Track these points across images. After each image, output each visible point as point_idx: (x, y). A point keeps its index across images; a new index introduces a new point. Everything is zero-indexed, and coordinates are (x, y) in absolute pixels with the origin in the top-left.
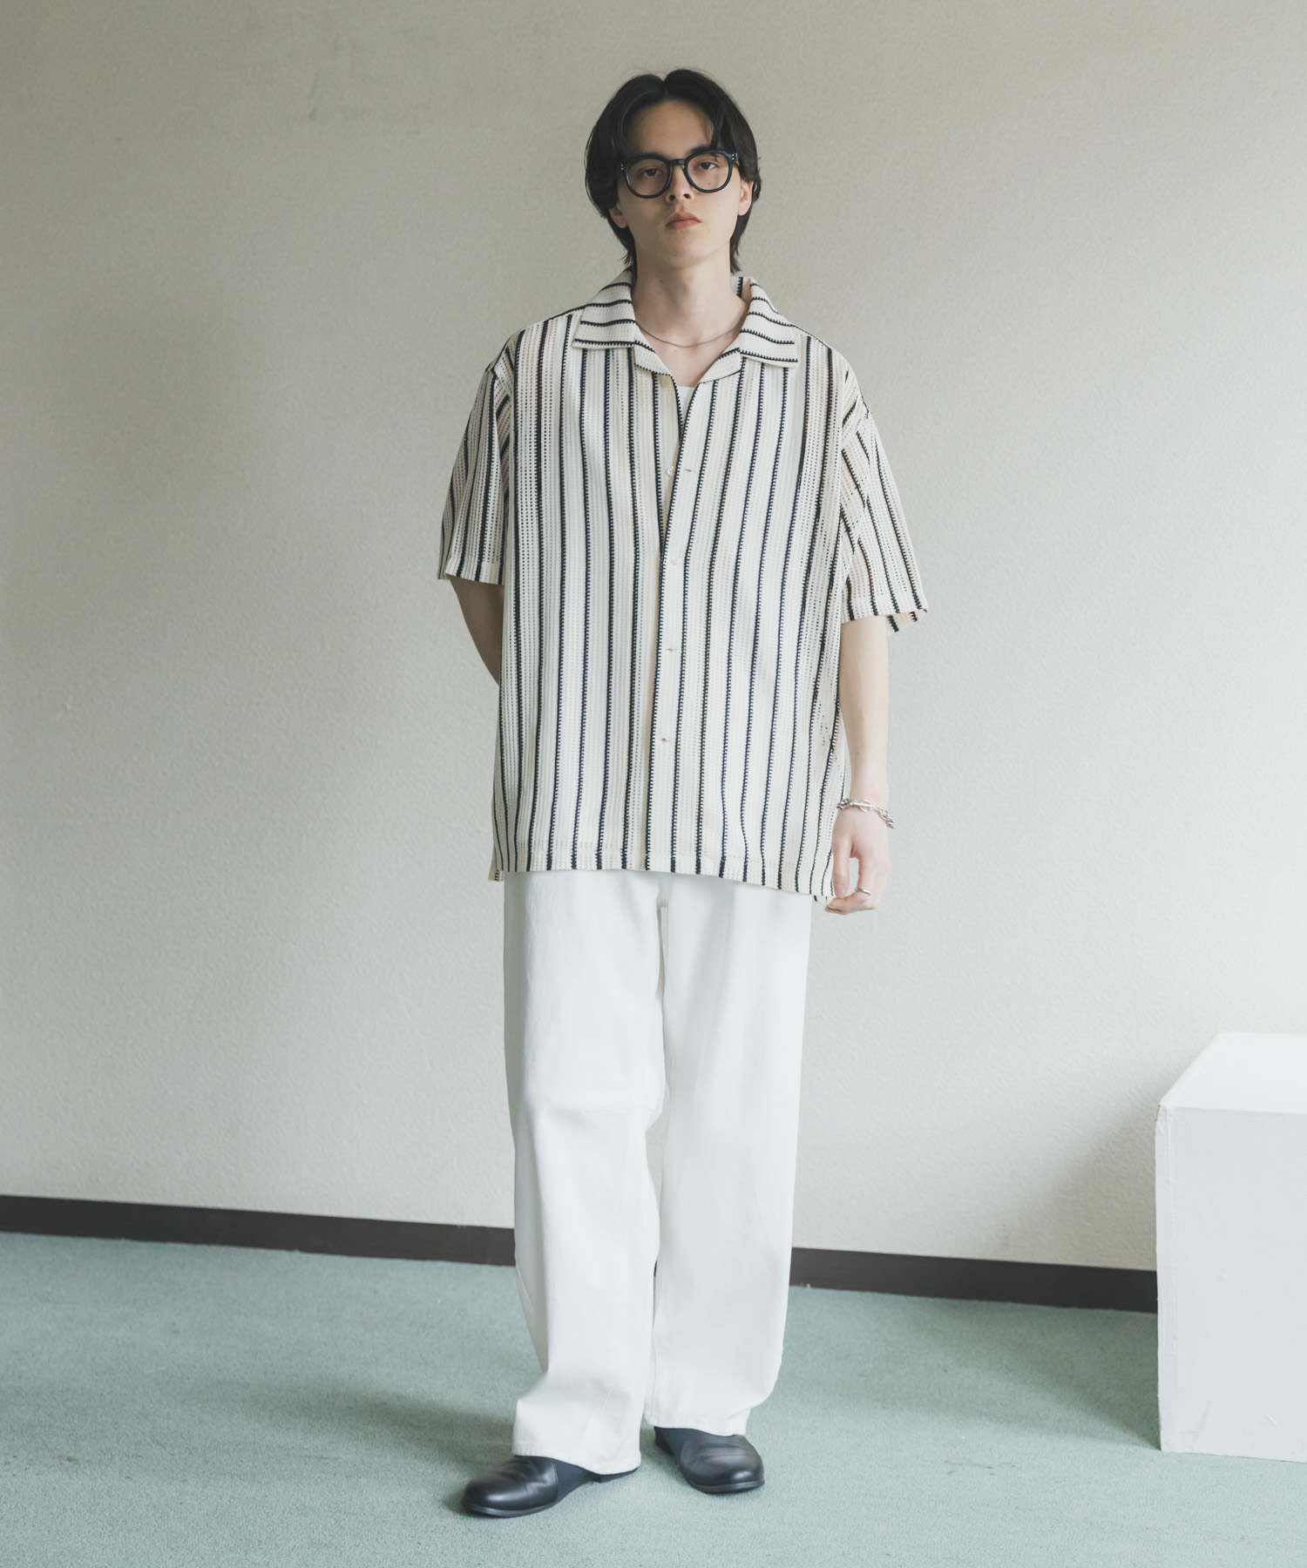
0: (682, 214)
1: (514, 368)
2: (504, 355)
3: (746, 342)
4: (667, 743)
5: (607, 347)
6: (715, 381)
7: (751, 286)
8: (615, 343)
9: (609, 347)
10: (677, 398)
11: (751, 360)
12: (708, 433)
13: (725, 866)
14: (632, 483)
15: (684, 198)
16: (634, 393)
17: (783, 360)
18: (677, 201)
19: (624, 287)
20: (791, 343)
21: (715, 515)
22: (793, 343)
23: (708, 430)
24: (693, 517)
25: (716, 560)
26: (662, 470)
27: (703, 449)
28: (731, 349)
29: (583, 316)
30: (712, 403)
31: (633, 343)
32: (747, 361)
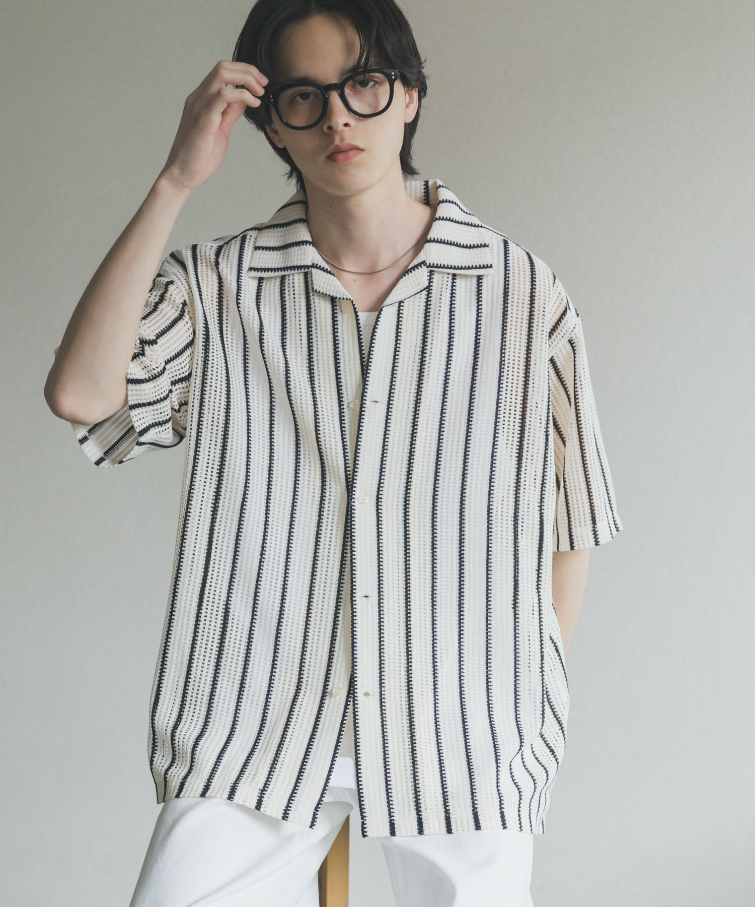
3: (432, 253)
4: (371, 697)
5: (283, 273)
6: (400, 302)
7: (437, 188)
8: (291, 268)
9: (286, 273)
10: (358, 324)
11: (441, 272)
12: (394, 359)
15: (344, 127)
17: (476, 268)
19: (299, 205)
20: (485, 246)
21: (407, 447)
22: (488, 246)
23: (394, 356)
24: (383, 451)
25: (411, 495)
26: (345, 403)
27: (390, 377)
28: (416, 264)
29: (258, 240)
30: (397, 326)
31: (311, 266)
32: (435, 273)
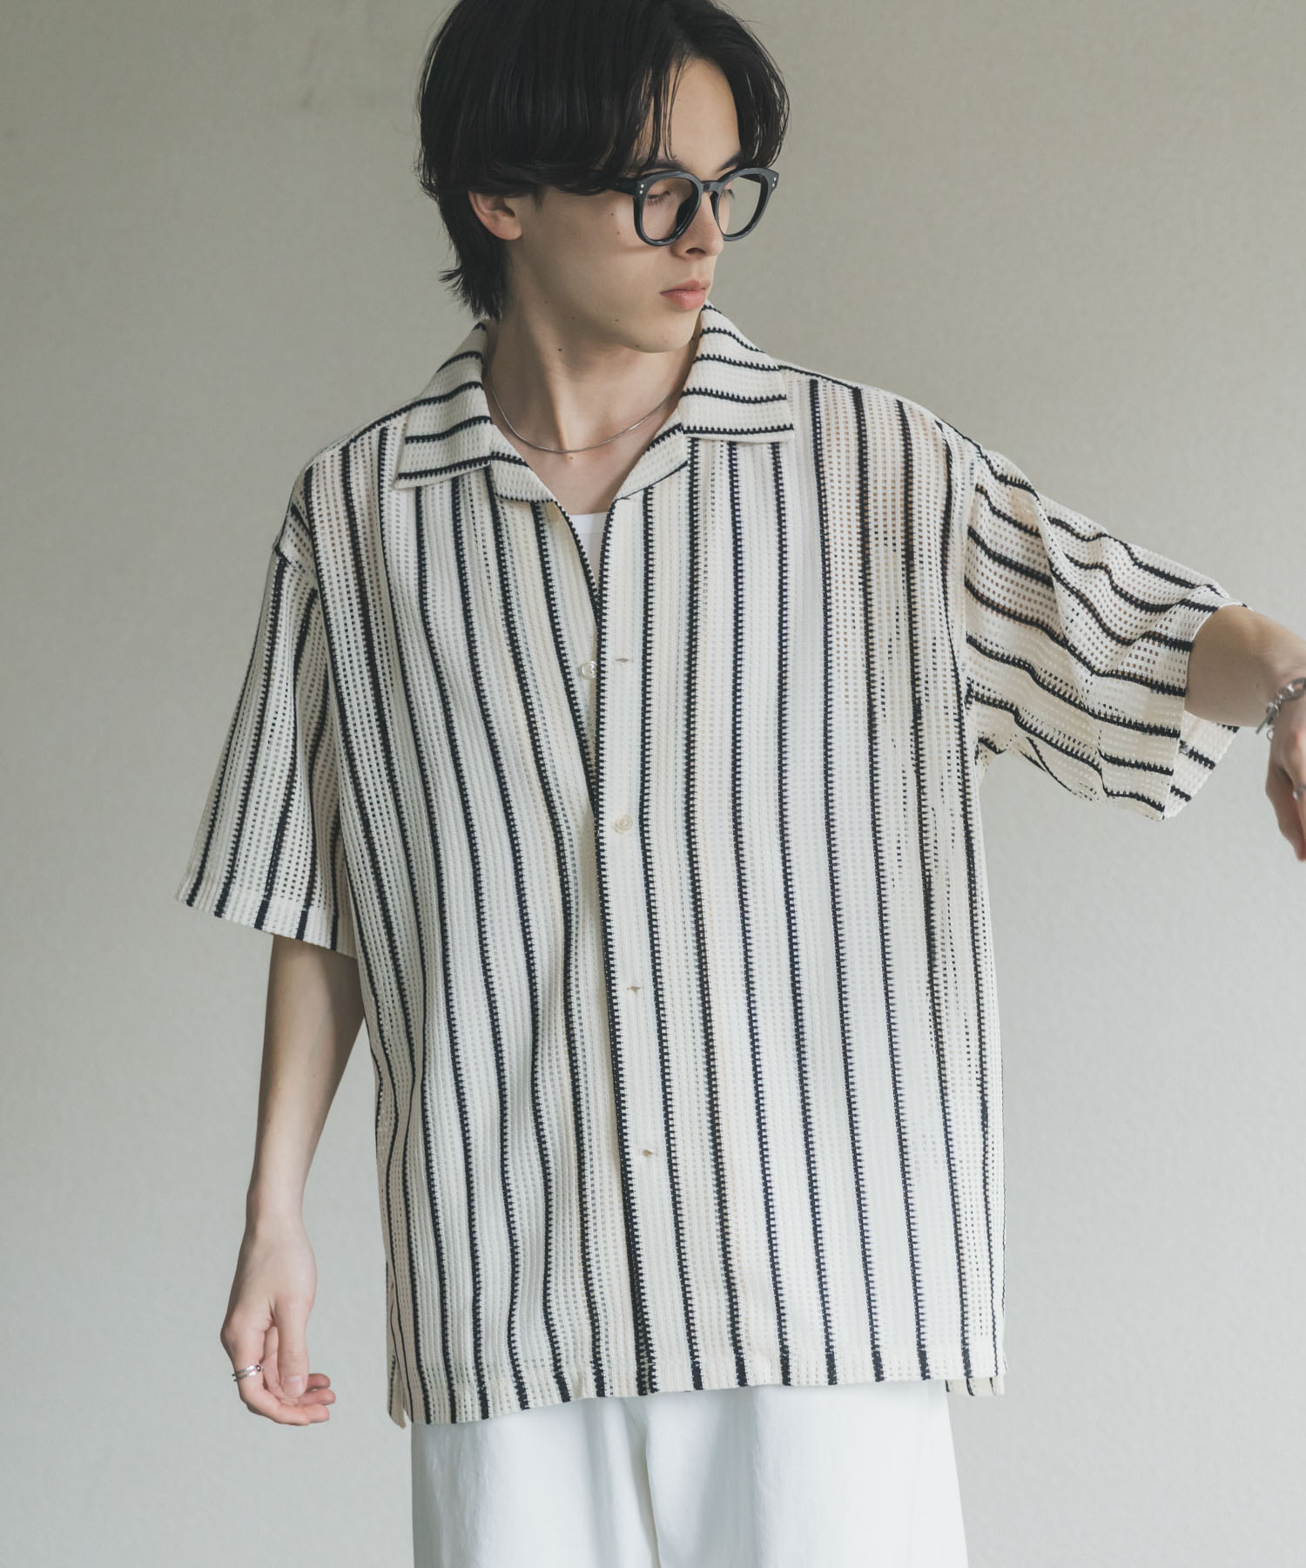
1: (310, 532)
3: (694, 411)
4: (653, 1158)
5: (454, 474)
6: (646, 490)
8: (464, 464)
9: (458, 473)
10: (575, 537)
11: (707, 440)
12: (646, 585)
13: (791, 1363)
16: (506, 545)
17: (766, 431)
19: (469, 359)
20: (780, 398)
21: (682, 729)
22: (785, 398)
23: (646, 581)
24: (643, 741)
25: (696, 808)
26: (573, 669)
27: (642, 616)
28: (667, 429)
29: (410, 426)
30: (646, 531)
31: (490, 458)
32: (700, 443)
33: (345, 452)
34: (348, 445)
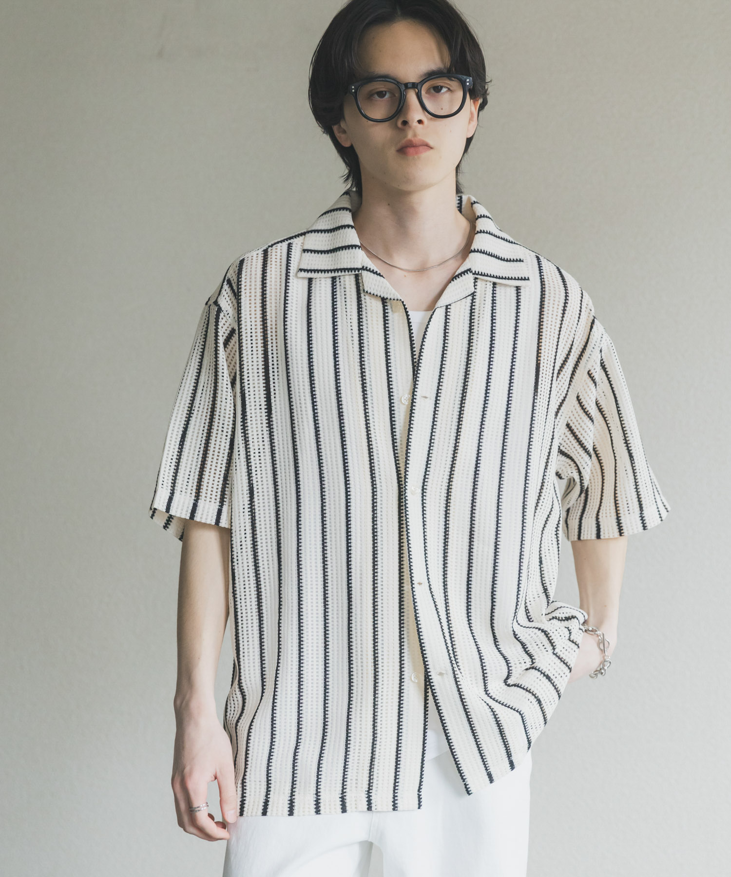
0: (415, 141)
1: (237, 295)
2: (226, 287)
3: (476, 262)
5: (333, 275)
6: (447, 306)
8: (341, 270)
9: (336, 274)
10: (409, 323)
11: (484, 280)
12: (443, 357)
14: (365, 413)
15: (417, 124)
16: (364, 320)
17: (515, 279)
18: (410, 127)
19: (344, 211)
20: (520, 261)
22: (523, 261)
23: (443, 355)
24: (430, 444)
25: (452, 487)
26: (395, 398)
27: (439, 374)
28: (463, 270)
29: (305, 243)
30: (445, 327)
31: (361, 269)
32: (478, 280)
33: (266, 252)
34: (267, 249)
